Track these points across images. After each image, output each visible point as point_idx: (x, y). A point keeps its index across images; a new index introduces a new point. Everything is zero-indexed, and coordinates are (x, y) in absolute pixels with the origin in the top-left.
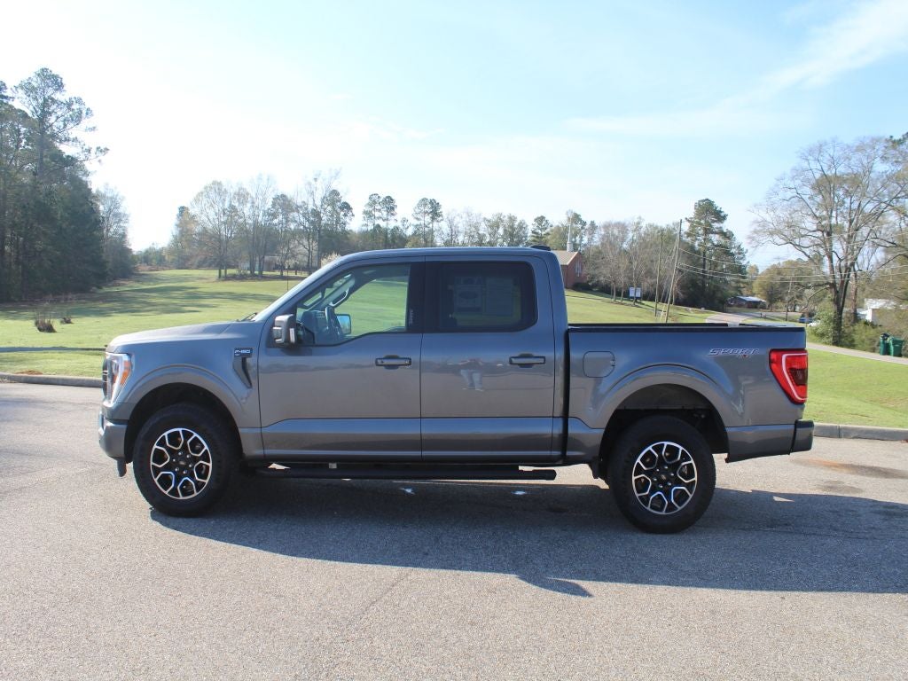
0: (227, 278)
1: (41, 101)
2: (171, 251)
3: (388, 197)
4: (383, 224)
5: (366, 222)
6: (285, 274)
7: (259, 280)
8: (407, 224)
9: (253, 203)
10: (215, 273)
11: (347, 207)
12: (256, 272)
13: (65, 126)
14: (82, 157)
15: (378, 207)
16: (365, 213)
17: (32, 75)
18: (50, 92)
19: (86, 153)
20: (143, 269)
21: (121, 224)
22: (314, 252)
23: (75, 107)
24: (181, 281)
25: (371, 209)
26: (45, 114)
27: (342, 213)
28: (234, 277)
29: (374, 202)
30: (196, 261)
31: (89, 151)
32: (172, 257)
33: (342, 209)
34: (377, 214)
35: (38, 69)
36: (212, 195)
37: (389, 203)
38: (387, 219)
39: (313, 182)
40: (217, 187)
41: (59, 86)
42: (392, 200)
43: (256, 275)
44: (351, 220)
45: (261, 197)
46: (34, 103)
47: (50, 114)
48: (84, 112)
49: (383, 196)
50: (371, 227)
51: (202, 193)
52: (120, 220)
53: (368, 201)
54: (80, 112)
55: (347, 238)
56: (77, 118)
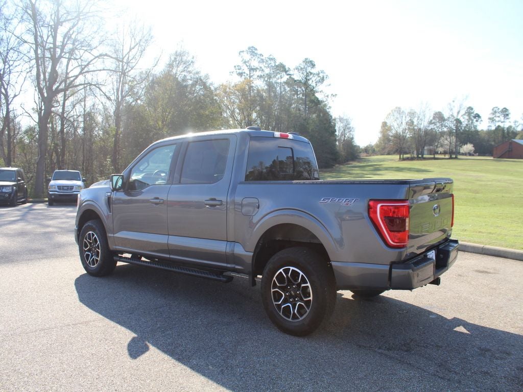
0: (404, 159)
1: (305, 74)
2: (377, 146)
3: (505, 108)
4: (502, 125)
5: (490, 124)
6: (437, 156)
7: (421, 160)
8: (517, 124)
9: (419, 117)
10: (397, 157)
11: (477, 116)
12: (420, 156)
13: (316, 85)
14: (325, 100)
15: (498, 115)
16: (490, 119)
17: (301, 62)
18: (309, 69)
19: (327, 97)
20: (363, 155)
21: (351, 133)
22: (453, 143)
23: (321, 75)
24: (380, 162)
25: (493, 116)
26: (307, 80)
27: (475, 120)
28: (408, 159)
29: (495, 112)
30: (387, 150)
31: (328, 96)
32: (378, 149)
33: (475, 117)
34: (497, 119)
35: (304, 59)
36: (396, 115)
37: (505, 113)
38: (504, 122)
39: (452, 103)
40: (399, 110)
41: (313, 66)
42: (507, 110)
43: (420, 158)
44: (480, 123)
45: (422, 114)
46: (302, 75)
47: (309, 80)
48: (325, 77)
49: (501, 108)
50: (493, 128)
51: (390, 114)
52: (351, 131)
53: (491, 111)
54: (323, 77)
55: (478, 135)
56: (322, 80)
